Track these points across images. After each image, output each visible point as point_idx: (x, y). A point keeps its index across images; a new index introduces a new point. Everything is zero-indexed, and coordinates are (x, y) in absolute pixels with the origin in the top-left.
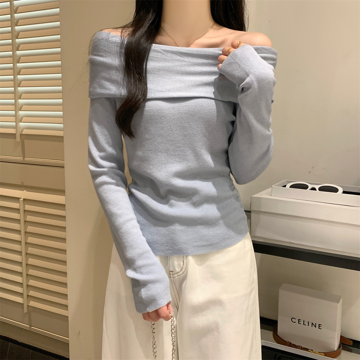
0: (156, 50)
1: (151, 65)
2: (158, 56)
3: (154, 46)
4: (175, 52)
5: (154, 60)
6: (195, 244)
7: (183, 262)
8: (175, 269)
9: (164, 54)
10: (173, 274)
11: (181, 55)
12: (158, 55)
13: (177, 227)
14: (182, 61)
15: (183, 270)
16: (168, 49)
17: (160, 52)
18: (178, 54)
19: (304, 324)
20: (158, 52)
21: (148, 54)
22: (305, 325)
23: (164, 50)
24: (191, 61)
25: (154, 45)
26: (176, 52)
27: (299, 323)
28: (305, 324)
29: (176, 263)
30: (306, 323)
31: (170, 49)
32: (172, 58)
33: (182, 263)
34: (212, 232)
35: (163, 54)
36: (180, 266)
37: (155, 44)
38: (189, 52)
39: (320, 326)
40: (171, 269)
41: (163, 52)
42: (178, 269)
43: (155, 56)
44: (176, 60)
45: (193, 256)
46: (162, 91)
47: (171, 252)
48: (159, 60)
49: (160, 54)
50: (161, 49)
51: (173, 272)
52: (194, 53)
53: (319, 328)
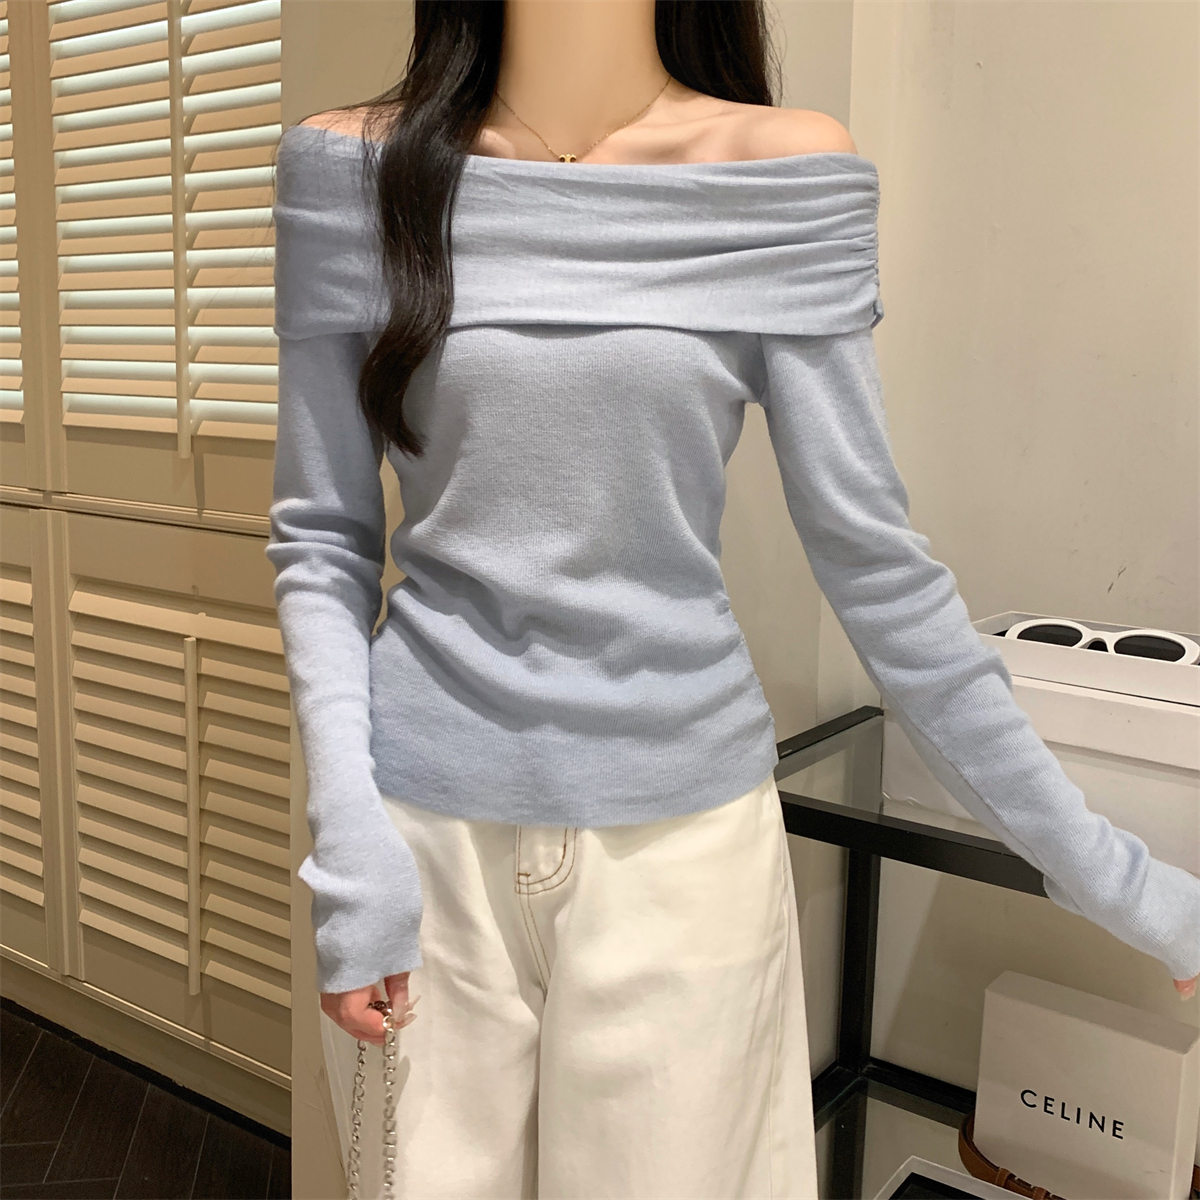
0: (479, 176)
1: (464, 223)
2: (485, 196)
3: (474, 163)
4: (542, 179)
5: (472, 209)
6: (606, 794)
7: (565, 846)
8: (535, 867)
9: (507, 189)
10: (528, 884)
11: (562, 190)
12: (488, 192)
13: (550, 736)
14: (568, 210)
15: (564, 871)
16: (517, 172)
17: (495, 181)
18: (553, 187)
19: (1063, 1116)
20: (487, 181)
21: (455, 190)
22: (1068, 1119)
23: (505, 177)
24: (595, 208)
25: (472, 159)
26: (547, 180)
27: (1046, 1110)
28: (1065, 1115)
29: (541, 849)
30: (1071, 1113)
31: (524, 173)
32: (535, 202)
33: (561, 851)
34: (660, 759)
35: (502, 187)
36: (554, 861)
37: (475, 154)
38: (588, 179)
39: (1118, 1125)
40: (525, 867)
41: (501, 180)
42: (545, 869)
43: (479, 197)
44: (547, 205)
45: (596, 829)
46: (507, 304)
47: (526, 812)
48: (490, 208)
49: (492, 188)
50: (496, 173)
51: (528, 875)
52: (604, 181)
53: (1114, 1134)
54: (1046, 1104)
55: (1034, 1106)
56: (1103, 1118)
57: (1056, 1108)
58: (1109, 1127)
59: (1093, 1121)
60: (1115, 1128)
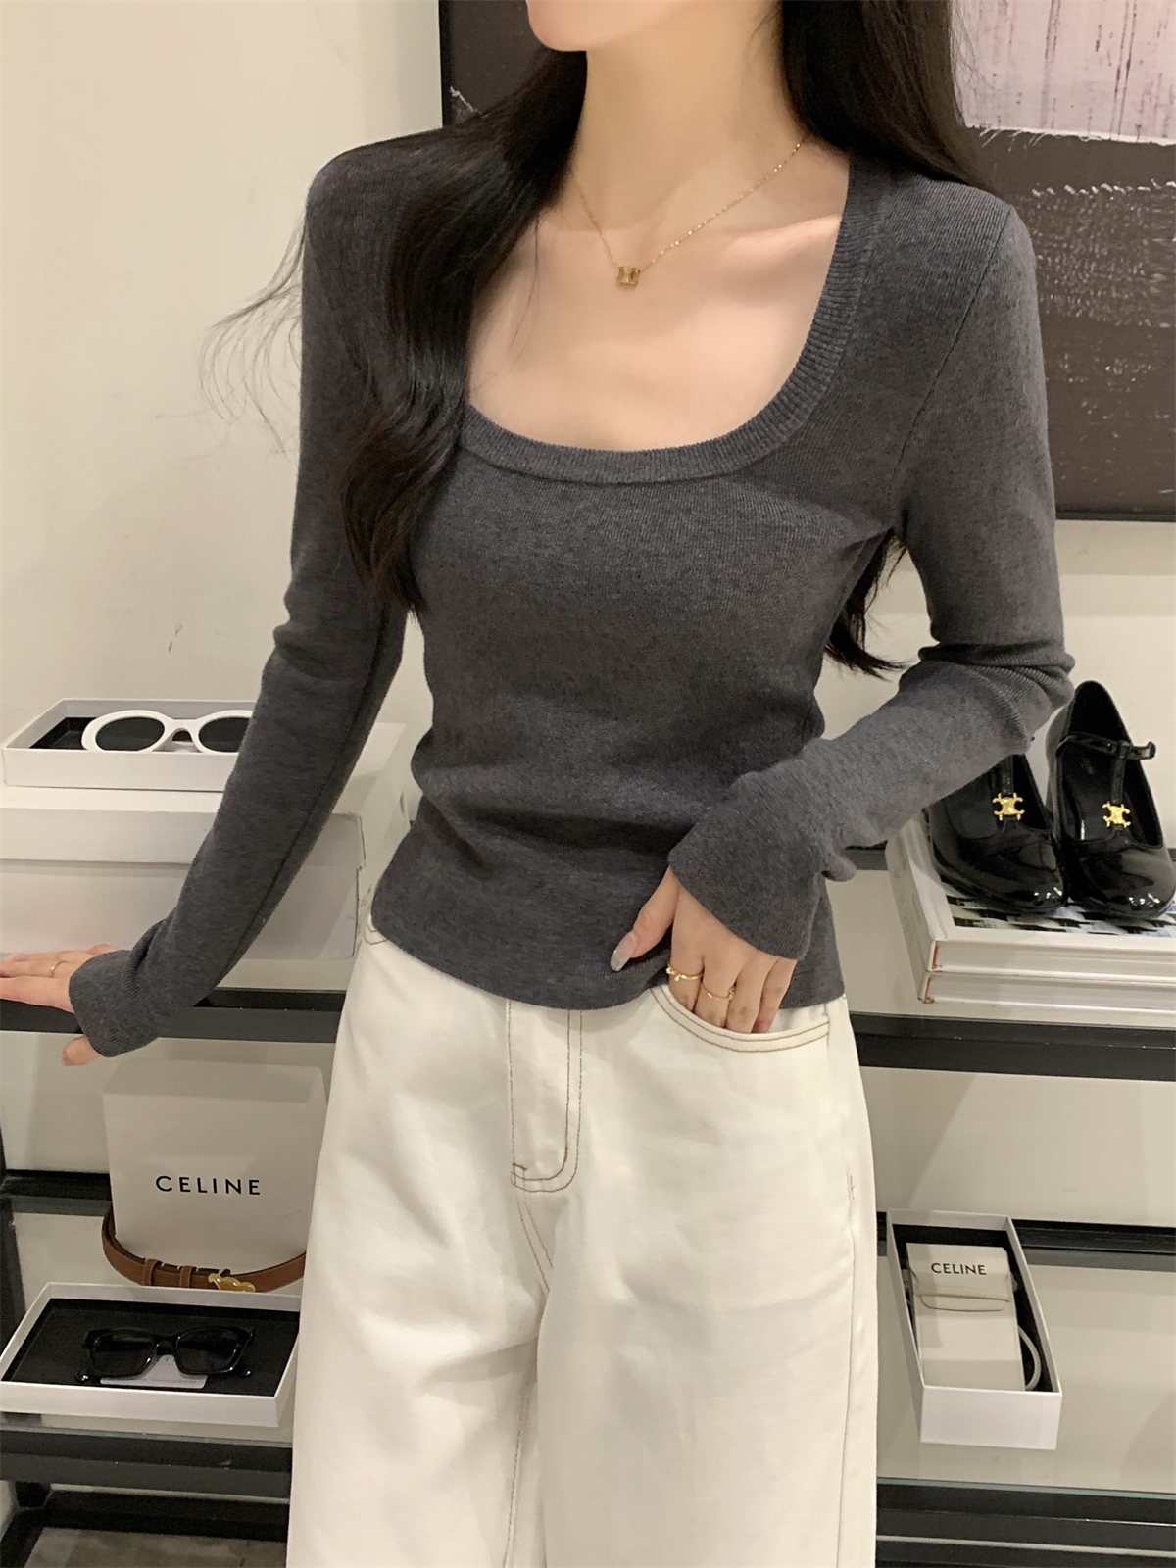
19: (200, 1191)
22: (206, 1192)
27: (182, 1190)
28: (202, 1189)
30: (207, 1185)
39: (254, 1184)
51: (525, 1169)
53: (251, 1192)
54: (182, 1184)
55: (171, 1189)
56: (239, 1181)
57: (192, 1184)
58: (245, 1187)
59: (230, 1186)
60: (251, 1187)
